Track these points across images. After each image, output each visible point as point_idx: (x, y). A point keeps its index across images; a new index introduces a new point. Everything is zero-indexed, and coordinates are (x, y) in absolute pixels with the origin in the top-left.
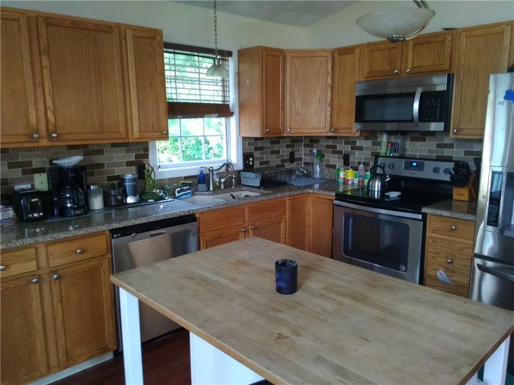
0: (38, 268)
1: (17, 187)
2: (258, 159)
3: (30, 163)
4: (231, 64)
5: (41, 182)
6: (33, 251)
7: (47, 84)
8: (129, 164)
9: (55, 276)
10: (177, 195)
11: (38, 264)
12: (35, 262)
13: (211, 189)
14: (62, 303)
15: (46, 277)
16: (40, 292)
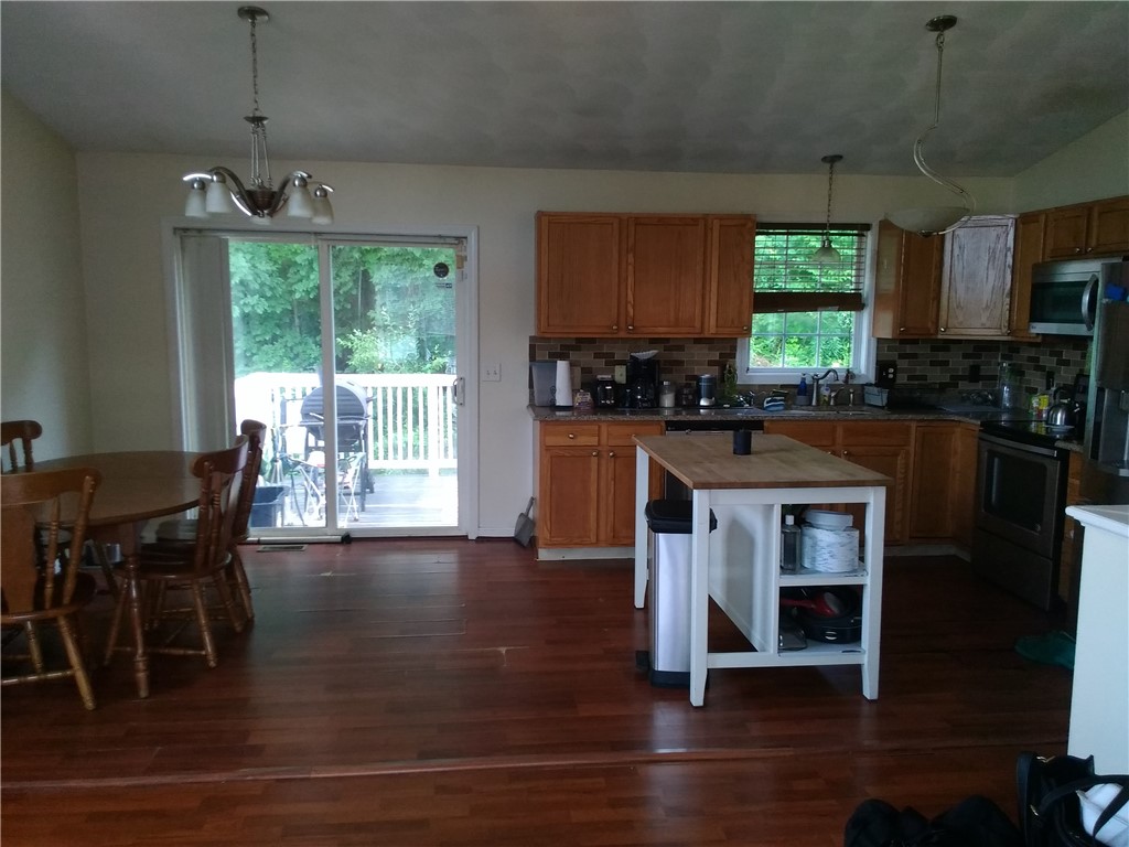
0: (599, 444)
1: (599, 377)
2: (904, 370)
3: (613, 355)
4: (870, 239)
5: (620, 374)
6: (596, 427)
7: (630, 280)
8: (711, 363)
9: (611, 454)
10: (765, 405)
11: (599, 440)
12: (597, 438)
13: (814, 403)
15: (605, 454)
16: (599, 465)
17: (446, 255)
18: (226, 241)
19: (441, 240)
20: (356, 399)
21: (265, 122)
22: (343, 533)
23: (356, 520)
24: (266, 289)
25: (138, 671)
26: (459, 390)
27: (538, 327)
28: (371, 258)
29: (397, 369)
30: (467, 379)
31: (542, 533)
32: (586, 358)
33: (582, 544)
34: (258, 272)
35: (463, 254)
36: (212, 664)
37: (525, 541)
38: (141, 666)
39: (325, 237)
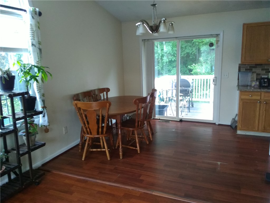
0: (260, 99)
1: (263, 76)
3: (269, 69)
6: (260, 93)
9: (265, 102)
12: (260, 97)
14: (266, 111)
15: (263, 102)
16: (260, 106)
17: (213, 40)
18: (154, 42)
19: (211, 36)
20: (189, 83)
21: (156, 5)
22: (180, 119)
23: (187, 115)
24: (175, 54)
25: (120, 152)
26: (215, 80)
27: (242, 61)
28: (201, 44)
29: (204, 74)
30: (217, 78)
31: (239, 126)
32: (259, 70)
33: (253, 131)
34: (173, 50)
35: (218, 39)
36: (139, 152)
37: (234, 127)
38: (121, 151)
39: (178, 38)
